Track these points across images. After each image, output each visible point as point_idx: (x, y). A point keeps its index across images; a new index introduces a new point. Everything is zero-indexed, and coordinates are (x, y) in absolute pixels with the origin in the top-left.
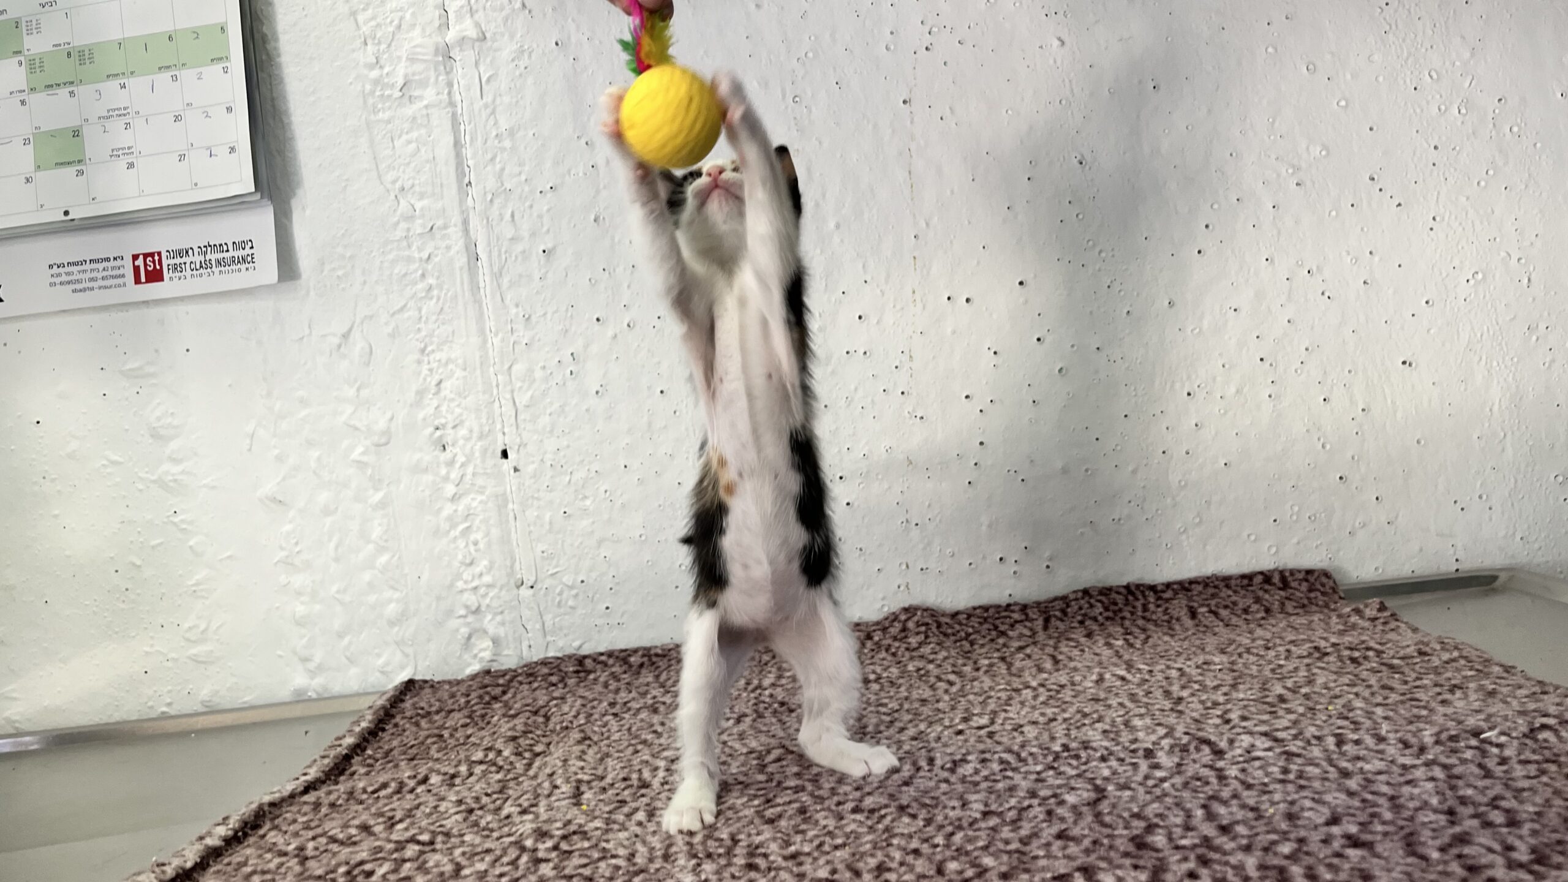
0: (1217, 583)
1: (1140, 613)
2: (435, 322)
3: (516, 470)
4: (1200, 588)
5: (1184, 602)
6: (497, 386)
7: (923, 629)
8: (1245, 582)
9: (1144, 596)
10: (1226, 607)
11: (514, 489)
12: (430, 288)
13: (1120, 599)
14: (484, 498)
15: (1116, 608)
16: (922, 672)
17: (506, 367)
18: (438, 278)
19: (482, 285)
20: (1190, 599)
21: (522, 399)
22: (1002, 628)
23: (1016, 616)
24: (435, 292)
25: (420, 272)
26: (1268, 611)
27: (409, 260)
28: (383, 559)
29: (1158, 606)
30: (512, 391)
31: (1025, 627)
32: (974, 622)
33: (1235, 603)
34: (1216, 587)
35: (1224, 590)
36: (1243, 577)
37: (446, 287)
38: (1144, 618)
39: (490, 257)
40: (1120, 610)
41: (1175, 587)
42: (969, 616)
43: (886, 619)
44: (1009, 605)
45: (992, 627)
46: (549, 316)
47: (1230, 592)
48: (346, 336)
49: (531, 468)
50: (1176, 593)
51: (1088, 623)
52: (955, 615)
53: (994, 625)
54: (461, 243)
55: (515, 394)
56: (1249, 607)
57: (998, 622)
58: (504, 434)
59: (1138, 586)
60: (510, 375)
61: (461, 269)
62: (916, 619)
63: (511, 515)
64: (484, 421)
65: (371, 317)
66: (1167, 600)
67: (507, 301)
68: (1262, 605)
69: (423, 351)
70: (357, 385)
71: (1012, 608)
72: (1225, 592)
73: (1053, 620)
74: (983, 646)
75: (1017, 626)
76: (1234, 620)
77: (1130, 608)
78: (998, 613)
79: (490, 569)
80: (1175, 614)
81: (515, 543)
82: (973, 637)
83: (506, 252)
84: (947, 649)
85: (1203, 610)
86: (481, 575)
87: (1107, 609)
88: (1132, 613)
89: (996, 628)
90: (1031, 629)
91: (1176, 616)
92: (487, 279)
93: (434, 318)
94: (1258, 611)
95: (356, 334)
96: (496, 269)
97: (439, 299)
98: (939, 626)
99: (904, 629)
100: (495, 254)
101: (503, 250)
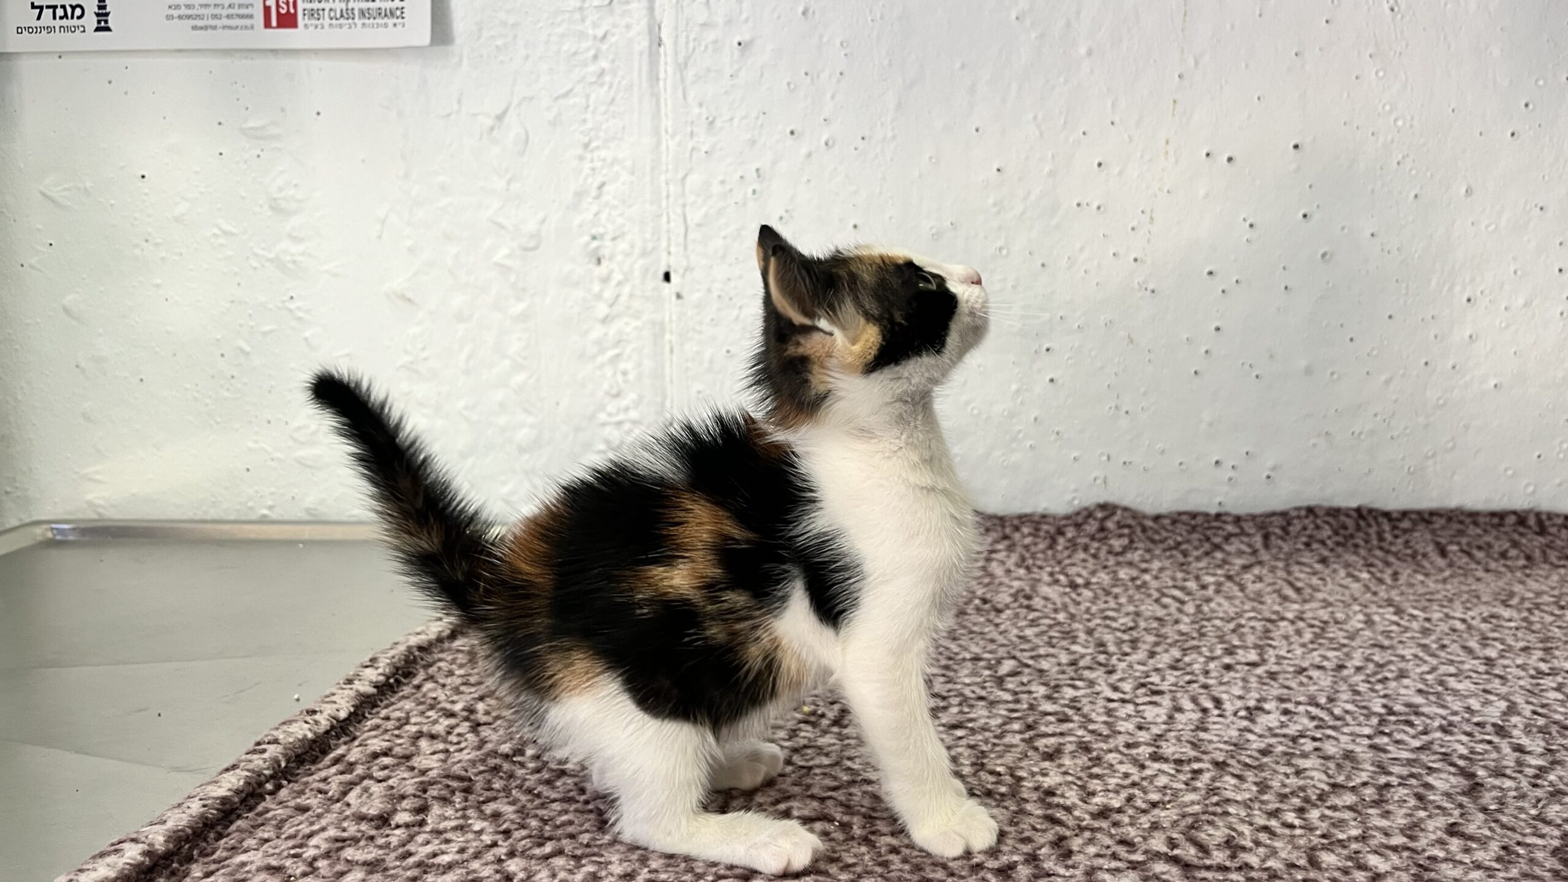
0: (1462, 518)
1: (1375, 542)
2: (605, 113)
3: (679, 296)
4: (1442, 521)
5: (1428, 536)
6: (668, 197)
7: (1126, 531)
8: (1496, 520)
9: (1378, 524)
10: (1480, 548)
11: (674, 318)
12: (602, 73)
13: (1350, 523)
14: (638, 323)
15: (1347, 533)
16: (1139, 582)
17: (680, 175)
18: (613, 62)
19: (662, 75)
20: (1433, 532)
21: (695, 217)
22: (1217, 540)
23: (1230, 528)
24: (607, 78)
25: (592, 52)
26: (1528, 558)
27: (582, 35)
28: (519, 378)
29: (1396, 537)
30: (684, 206)
31: (1242, 542)
32: (1181, 529)
33: (1489, 545)
34: (1461, 522)
35: (1471, 527)
36: (1493, 514)
37: (620, 73)
38: (1381, 548)
39: (676, 43)
40: (1352, 536)
41: (1414, 516)
42: (1174, 522)
43: (1078, 514)
44: (1218, 516)
45: (1202, 537)
46: (736, 122)
47: (1479, 531)
48: (500, 118)
49: (696, 296)
50: (1414, 523)
51: (1315, 546)
52: (1157, 518)
53: (1205, 535)
54: (644, 22)
55: (688, 209)
56: (1506, 551)
57: (1209, 533)
58: (669, 253)
59: (1371, 511)
60: (683, 186)
61: (641, 54)
62: (1116, 518)
63: (667, 348)
64: (648, 236)
65: (531, 99)
66: (1405, 531)
67: (690, 99)
68: (1523, 551)
69: (586, 146)
70: (508, 176)
71: (1224, 518)
72: (1473, 531)
73: (1273, 538)
74: (1198, 559)
75: (1233, 539)
76: (1493, 565)
77: (1361, 534)
78: (1208, 522)
79: (637, 404)
80: (1420, 547)
81: (668, 379)
82: (1184, 547)
83: (695, 39)
84: (1158, 557)
85: (1454, 548)
86: (627, 409)
87: (1336, 533)
88: (1366, 542)
89: (1208, 539)
90: (1250, 546)
91: (1422, 551)
92: (670, 69)
93: (603, 108)
94: (1517, 558)
95: (511, 118)
96: (681, 59)
97: (610, 87)
98: (1144, 529)
99: (1102, 529)
100: (682, 40)
101: (692, 37)
